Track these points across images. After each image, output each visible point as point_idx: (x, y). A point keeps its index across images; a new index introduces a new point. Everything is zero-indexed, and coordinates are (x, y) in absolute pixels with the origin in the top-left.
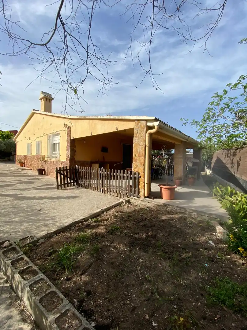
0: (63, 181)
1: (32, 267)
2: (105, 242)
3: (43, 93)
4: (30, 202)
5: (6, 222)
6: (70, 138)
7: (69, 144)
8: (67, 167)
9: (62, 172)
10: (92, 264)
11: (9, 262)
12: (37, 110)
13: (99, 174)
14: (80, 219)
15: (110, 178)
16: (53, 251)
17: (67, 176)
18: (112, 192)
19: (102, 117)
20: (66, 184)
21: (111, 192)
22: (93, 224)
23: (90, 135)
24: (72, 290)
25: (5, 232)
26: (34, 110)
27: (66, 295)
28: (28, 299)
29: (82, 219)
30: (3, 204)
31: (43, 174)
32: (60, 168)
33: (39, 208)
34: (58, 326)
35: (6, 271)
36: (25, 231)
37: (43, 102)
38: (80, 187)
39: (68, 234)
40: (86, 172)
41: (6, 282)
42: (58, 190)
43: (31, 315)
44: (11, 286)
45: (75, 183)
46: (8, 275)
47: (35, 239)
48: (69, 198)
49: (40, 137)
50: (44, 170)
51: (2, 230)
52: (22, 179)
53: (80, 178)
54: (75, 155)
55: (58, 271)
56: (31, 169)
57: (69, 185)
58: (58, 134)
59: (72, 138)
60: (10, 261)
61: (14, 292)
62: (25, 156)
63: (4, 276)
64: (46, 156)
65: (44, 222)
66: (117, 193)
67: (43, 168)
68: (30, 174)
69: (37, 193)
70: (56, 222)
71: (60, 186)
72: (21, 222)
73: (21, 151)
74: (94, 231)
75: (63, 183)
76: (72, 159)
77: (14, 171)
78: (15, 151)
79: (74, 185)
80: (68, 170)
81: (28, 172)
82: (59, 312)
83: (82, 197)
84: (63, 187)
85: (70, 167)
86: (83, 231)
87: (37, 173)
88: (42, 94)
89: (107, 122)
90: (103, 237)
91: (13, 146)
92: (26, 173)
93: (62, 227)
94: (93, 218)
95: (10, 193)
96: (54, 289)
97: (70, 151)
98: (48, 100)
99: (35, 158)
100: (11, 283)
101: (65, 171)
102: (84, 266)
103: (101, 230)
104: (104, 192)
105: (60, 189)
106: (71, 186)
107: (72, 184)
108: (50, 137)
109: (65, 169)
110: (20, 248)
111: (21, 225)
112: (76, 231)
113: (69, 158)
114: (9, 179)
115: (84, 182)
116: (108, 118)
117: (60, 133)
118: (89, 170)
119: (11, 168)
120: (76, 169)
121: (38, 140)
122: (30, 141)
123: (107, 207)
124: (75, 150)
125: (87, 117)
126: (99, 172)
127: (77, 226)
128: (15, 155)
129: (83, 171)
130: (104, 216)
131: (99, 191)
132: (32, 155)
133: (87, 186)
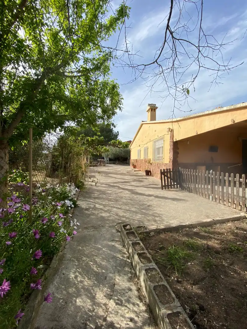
0: (166, 182)
1: (146, 254)
2: (220, 260)
3: (149, 105)
4: (141, 198)
5: (127, 210)
6: (173, 140)
7: (172, 147)
8: (170, 169)
9: (166, 174)
10: (204, 278)
11: (130, 242)
12: (144, 121)
13: (207, 178)
14: (187, 224)
15: (222, 183)
16: (163, 247)
17: (170, 178)
18: (227, 201)
19: (210, 112)
20: (170, 185)
21: (224, 201)
22: (203, 234)
23: (195, 134)
24: (182, 294)
25: (127, 218)
26: (143, 121)
27: (178, 296)
28: (144, 281)
29: (190, 225)
30: (125, 195)
31: (149, 175)
32: (164, 170)
33: (148, 204)
34: (170, 322)
35: (128, 249)
36: (139, 220)
37: (150, 113)
38: (184, 190)
39: (175, 235)
40: (191, 175)
41: (128, 258)
42: (163, 191)
43: (146, 297)
44: (132, 263)
45: (178, 186)
46: (130, 253)
47: (148, 230)
48: (174, 199)
49: (147, 144)
50: (150, 171)
51: (125, 216)
52: (135, 178)
53: (184, 181)
54: (178, 157)
55: (169, 268)
56: (140, 171)
57: (173, 187)
58: (162, 138)
59: (175, 141)
60: (132, 242)
61: (134, 269)
62: (136, 160)
63: (127, 253)
64: (151, 159)
65: (153, 217)
66: (234, 203)
67: (149, 170)
68: (140, 174)
69: (146, 191)
70: (163, 220)
71: (164, 187)
72: (136, 212)
73: (134, 156)
74: (205, 242)
75: (166, 185)
76: (175, 161)
77: (129, 171)
78: (130, 156)
79: (177, 187)
80: (171, 172)
81: (138, 173)
82: (171, 310)
83: (187, 201)
84: (167, 188)
85: (173, 169)
86: (192, 238)
87: (145, 174)
88: (148, 107)
89: (218, 115)
90: (217, 252)
91: (129, 153)
92: (137, 174)
93: (170, 227)
94: (203, 227)
95: (128, 188)
96: (165, 284)
97: (173, 154)
98: (153, 111)
99: (143, 161)
100: (131, 260)
101: (169, 173)
102: (195, 276)
103: (214, 243)
104: (214, 200)
105: (164, 189)
106: (174, 187)
107: (176, 186)
108: (155, 142)
109: (169, 171)
110: (137, 234)
111: (136, 215)
112: (183, 235)
113: (172, 161)
114: (127, 178)
115: (189, 185)
116: (220, 110)
117: (163, 138)
118: (194, 172)
119: (128, 169)
120: (179, 171)
121: (146, 146)
122: (139, 148)
123: (220, 219)
124: (178, 152)
125: (191, 116)
126: (207, 175)
127: (184, 230)
128: (130, 159)
129: (186, 174)
130: (218, 228)
131: (207, 197)
132: (141, 159)
133: (192, 190)
